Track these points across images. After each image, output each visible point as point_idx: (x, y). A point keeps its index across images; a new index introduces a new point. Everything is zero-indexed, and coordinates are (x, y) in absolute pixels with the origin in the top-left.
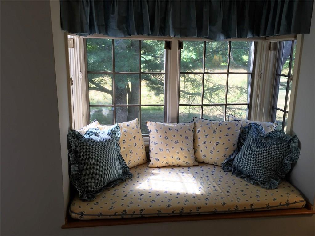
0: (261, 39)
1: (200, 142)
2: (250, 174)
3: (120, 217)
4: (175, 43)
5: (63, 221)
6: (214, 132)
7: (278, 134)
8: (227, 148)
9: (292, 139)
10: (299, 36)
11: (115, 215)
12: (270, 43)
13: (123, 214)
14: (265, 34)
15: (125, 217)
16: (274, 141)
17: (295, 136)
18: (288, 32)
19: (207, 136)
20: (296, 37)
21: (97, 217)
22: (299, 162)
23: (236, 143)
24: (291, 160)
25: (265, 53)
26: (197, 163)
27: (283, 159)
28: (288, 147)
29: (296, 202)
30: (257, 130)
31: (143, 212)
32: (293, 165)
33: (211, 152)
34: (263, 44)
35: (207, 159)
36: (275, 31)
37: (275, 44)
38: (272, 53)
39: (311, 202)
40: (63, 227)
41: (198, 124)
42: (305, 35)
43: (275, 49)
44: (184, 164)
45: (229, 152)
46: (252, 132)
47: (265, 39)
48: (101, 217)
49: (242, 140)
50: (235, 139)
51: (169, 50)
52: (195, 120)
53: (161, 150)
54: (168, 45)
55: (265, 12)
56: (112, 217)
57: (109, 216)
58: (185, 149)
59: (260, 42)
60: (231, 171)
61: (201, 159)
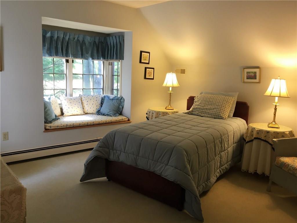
0: (106, 60)
1: (85, 105)
2: (108, 114)
3: (65, 127)
4: (70, 61)
5: (44, 130)
6: (91, 100)
7: (116, 98)
8: (97, 106)
9: (121, 99)
10: (120, 60)
11: (64, 126)
12: (109, 62)
13: (67, 126)
14: (107, 59)
15: (67, 127)
16: (115, 100)
17: (122, 97)
18: (117, 59)
19: (87, 101)
20: (119, 61)
21: (56, 128)
22: (125, 106)
23: (100, 103)
24: (122, 106)
25: (107, 66)
26: (85, 114)
27: (119, 106)
28: (121, 101)
29: (125, 119)
30: (108, 97)
31: (74, 125)
32: (123, 108)
33: (91, 108)
34: (107, 63)
35: (89, 111)
36: (112, 58)
37: (111, 63)
38: (110, 66)
39: (129, 119)
40: (44, 132)
41: (82, 97)
42: (122, 60)
43: (111, 65)
44: (80, 114)
45: (98, 107)
46: (106, 98)
47: (107, 60)
48: (58, 127)
49: (102, 102)
50: (100, 102)
51: (68, 64)
52: (81, 96)
53: (69, 108)
54: (67, 61)
55: (107, 50)
56: (62, 127)
57: (61, 126)
58: (80, 107)
59: (105, 62)
60: (100, 115)
61: (86, 112)
